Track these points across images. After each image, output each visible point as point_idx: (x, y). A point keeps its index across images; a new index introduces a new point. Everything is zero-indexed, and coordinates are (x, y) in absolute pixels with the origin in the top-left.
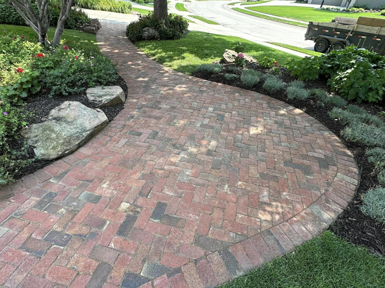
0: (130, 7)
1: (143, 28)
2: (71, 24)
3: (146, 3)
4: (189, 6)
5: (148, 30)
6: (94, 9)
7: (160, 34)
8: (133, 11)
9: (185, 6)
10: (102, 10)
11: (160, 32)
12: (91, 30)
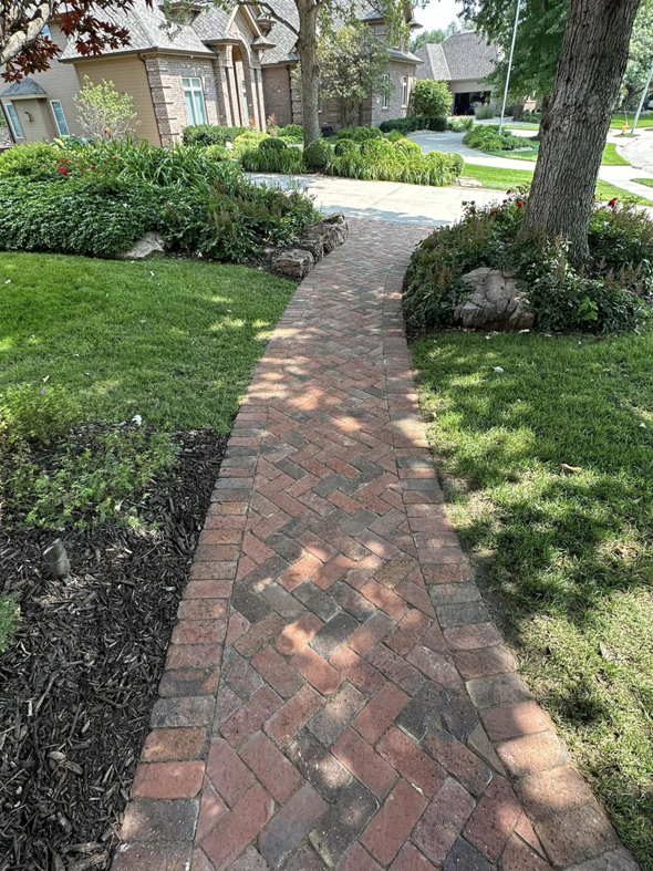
0: (456, 169)
1: (467, 269)
2: (234, 248)
3: (507, 149)
4: (629, 148)
5: (485, 281)
6: (360, 178)
7: (537, 304)
8: (463, 180)
9: (618, 150)
10: (381, 178)
11: (539, 298)
12: (290, 264)
